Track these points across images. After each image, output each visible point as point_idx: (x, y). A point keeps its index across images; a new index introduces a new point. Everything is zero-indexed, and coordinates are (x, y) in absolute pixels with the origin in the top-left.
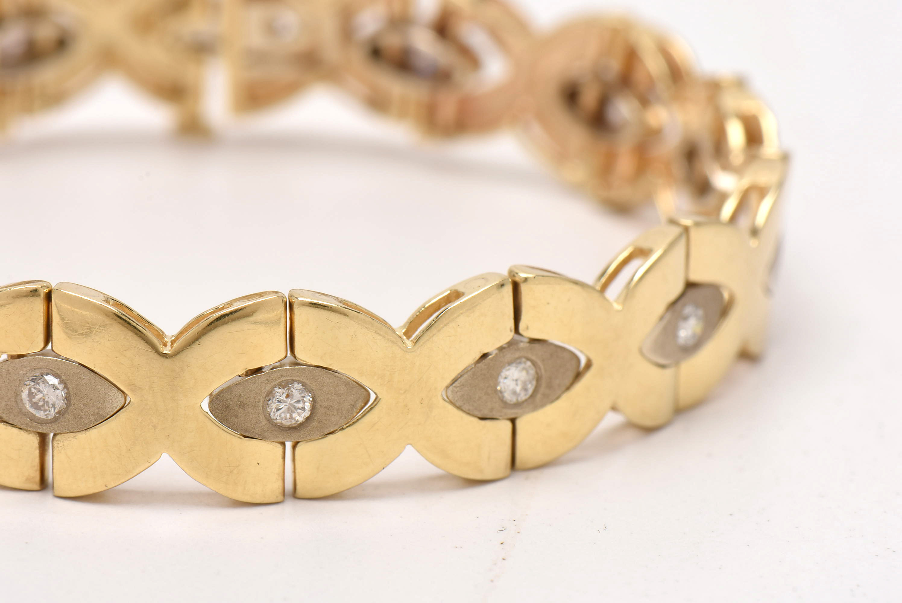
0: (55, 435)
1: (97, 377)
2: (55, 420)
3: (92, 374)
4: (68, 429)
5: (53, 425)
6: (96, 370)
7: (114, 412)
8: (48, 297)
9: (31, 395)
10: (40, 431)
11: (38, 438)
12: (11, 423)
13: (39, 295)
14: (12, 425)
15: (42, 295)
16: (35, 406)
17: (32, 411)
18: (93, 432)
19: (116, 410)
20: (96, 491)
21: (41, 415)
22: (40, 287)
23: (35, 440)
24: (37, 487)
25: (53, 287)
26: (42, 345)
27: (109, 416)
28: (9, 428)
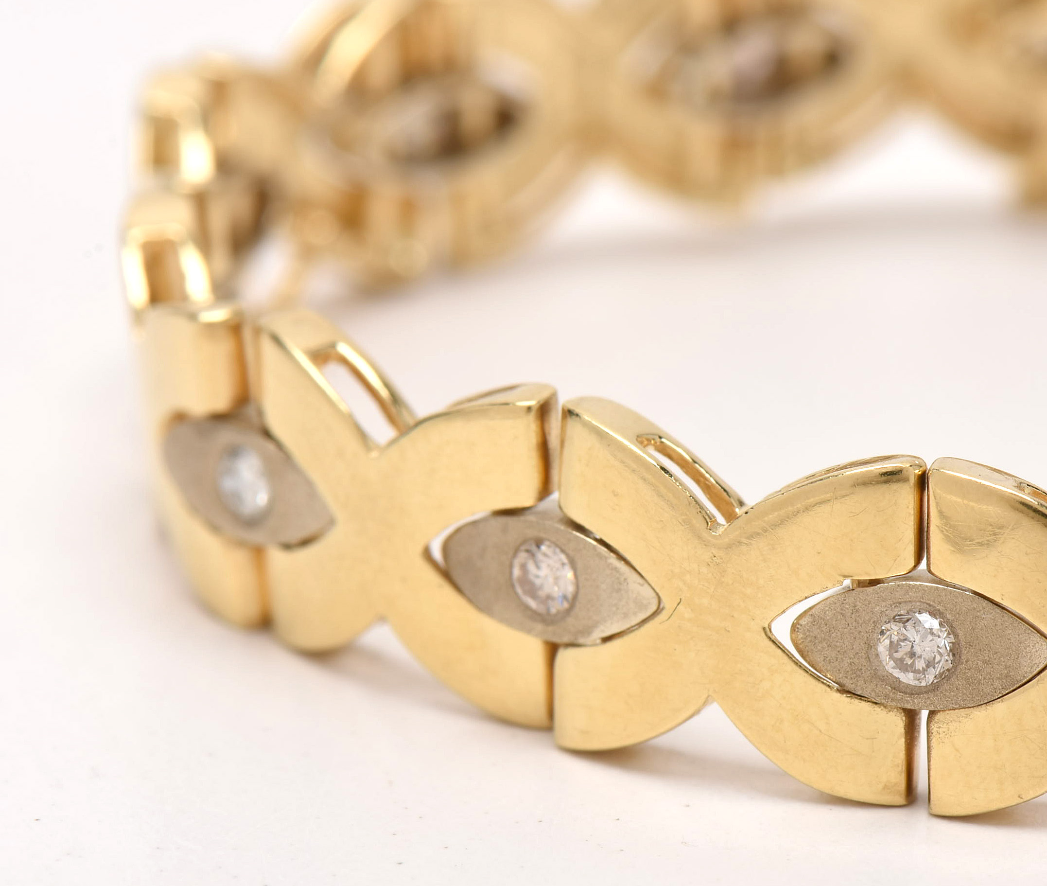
0: (932, 714)
1: (1007, 616)
2: (934, 688)
3: (998, 610)
4: (956, 703)
5: (931, 695)
6: (1005, 603)
7: (1035, 672)
8: (922, 481)
9: (893, 647)
10: (909, 706)
11: (904, 718)
12: (859, 693)
13: (906, 480)
14: (860, 697)
15: (913, 480)
16: (901, 665)
17: (897, 673)
18: (999, 708)
19: (1038, 669)
20: (1002, 805)
21: (908, 678)
22: (908, 465)
23: (898, 722)
24: (901, 800)
25: (928, 467)
26: (912, 563)
27: (1026, 680)
28: (856, 702)
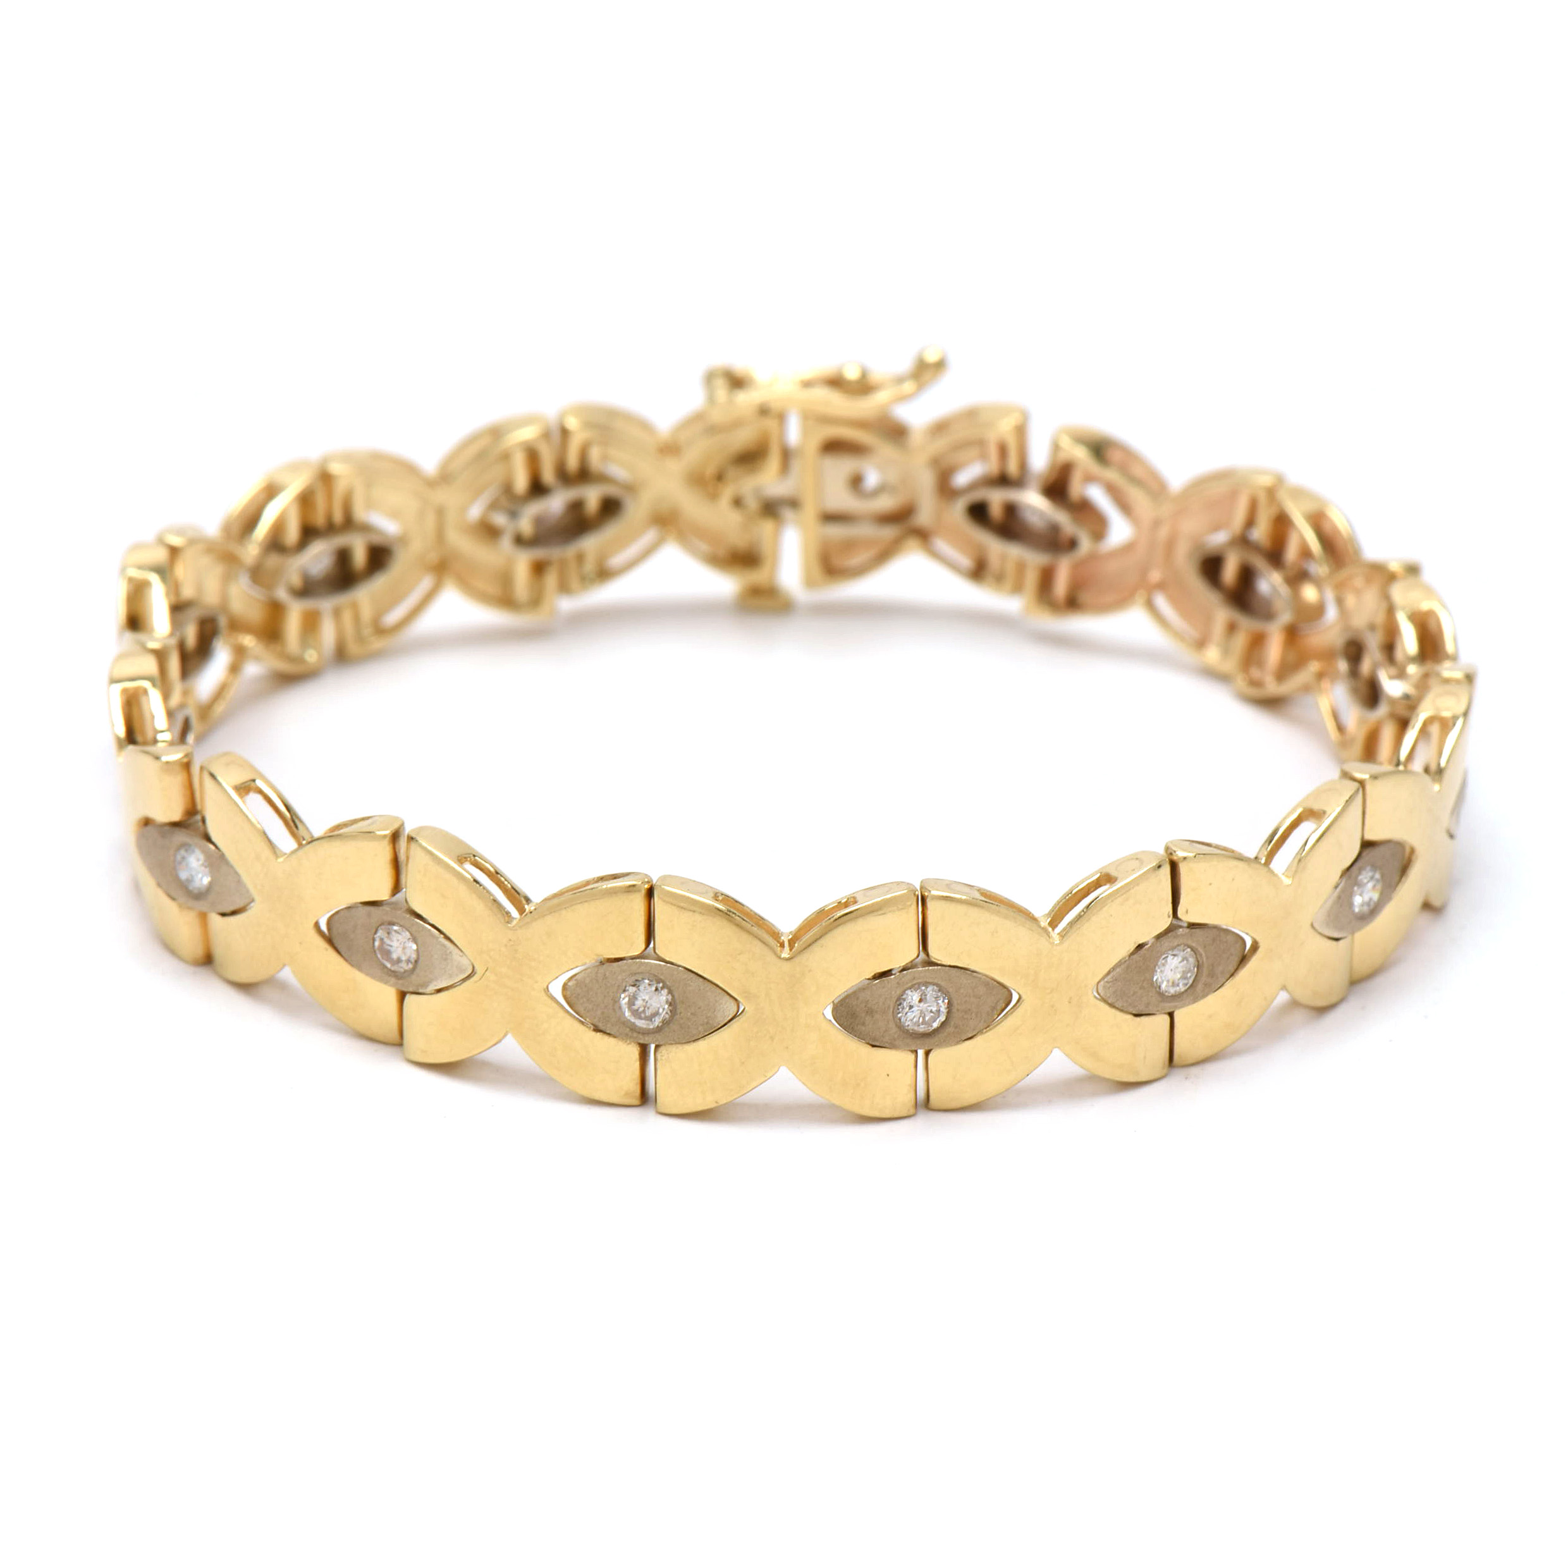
0: (657, 1047)
1: (707, 983)
2: (659, 1030)
3: (701, 980)
4: (674, 1040)
5: (657, 1035)
6: (705, 976)
7: (726, 1021)
8: (650, 893)
9: (631, 1003)
10: (642, 1042)
11: (639, 1049)
12: (608, 1032)
13: (639, 891)
14: (609, 1034)
15: (643, 892)
16: (636, 1013)
17: (633, 1020)
18: (702, 1044)
19: (730, 1018)
20: (706, 1108)
21: (641, 1024)
22: (640, 883)
23: (634, 1051)
24: (637, 1102)
25: (654, 882)
26: (643, 947)
27: (719, 1026)
28: (606, 1038)
